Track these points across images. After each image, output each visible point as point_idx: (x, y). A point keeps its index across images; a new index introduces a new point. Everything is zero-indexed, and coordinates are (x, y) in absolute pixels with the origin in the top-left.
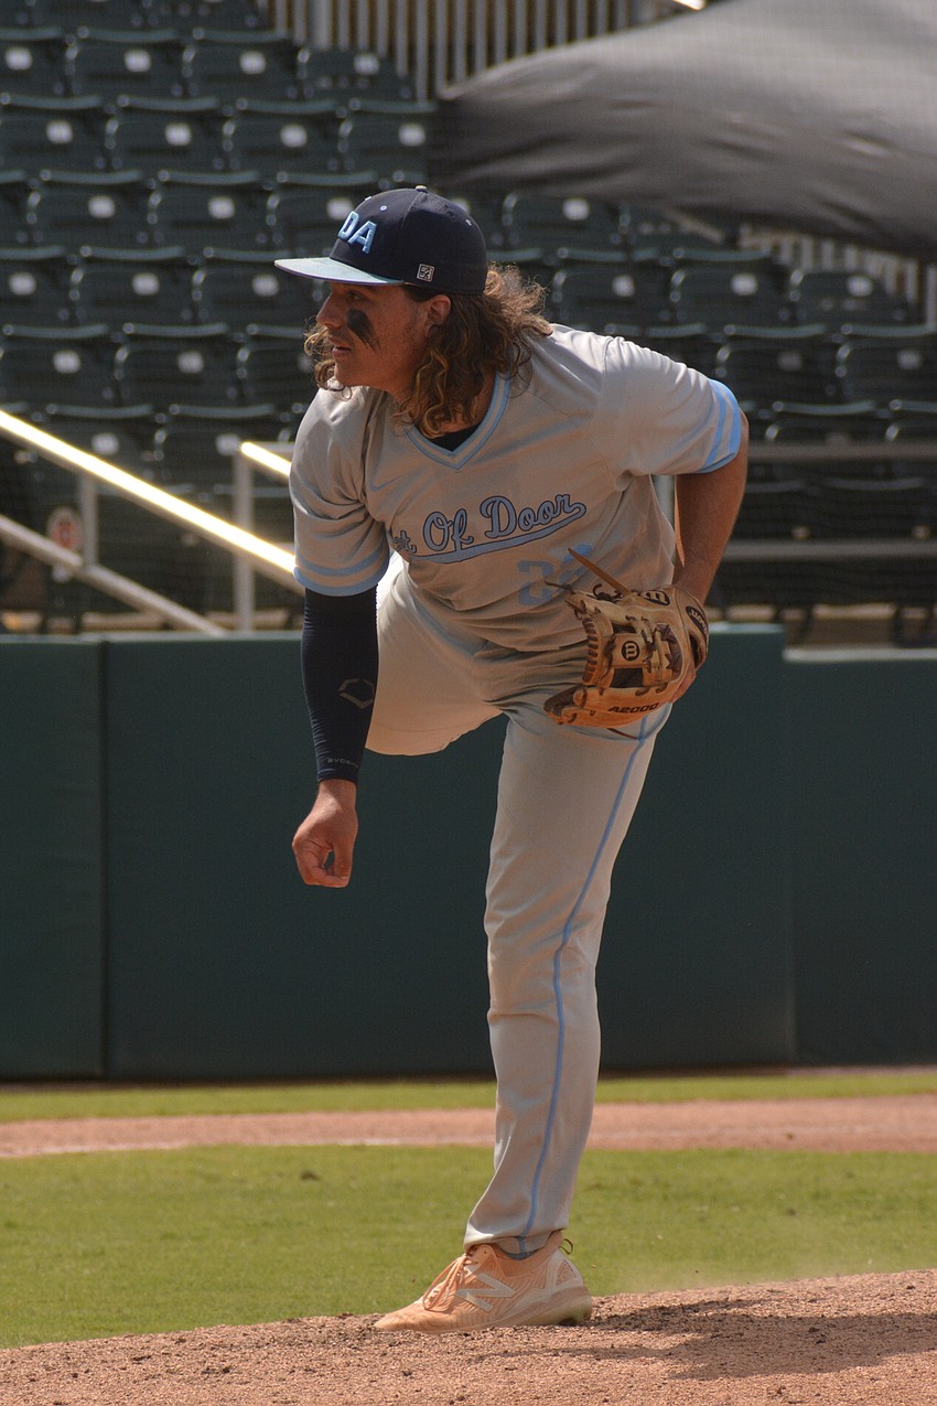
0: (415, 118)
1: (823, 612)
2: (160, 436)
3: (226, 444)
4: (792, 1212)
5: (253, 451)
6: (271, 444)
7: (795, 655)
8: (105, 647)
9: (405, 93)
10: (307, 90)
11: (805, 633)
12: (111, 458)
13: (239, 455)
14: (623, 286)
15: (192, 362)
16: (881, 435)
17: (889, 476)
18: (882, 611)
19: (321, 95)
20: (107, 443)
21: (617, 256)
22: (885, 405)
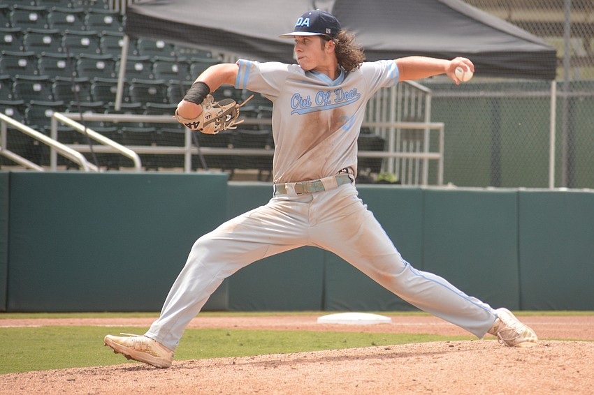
0: (109, 15)
1: (237, 171)
2: (27, 110)
3: (49, 113)
4: (242, 345)
5: (58, 115)
6: (64, 114)
7: (231, 183)
8: (11, 174)
9: (106, 7)
10: (75, 5)
11: (231, 177)
12: (11, 117)
13: (53, 116)
14: (175, 68)
15: (37, 87)
16: (256, 117)
17: (258, 129)
18: (256, 172)
19: (79, 7)
20: (10, 112)
21: (173, 59)
22: (257, 108)
